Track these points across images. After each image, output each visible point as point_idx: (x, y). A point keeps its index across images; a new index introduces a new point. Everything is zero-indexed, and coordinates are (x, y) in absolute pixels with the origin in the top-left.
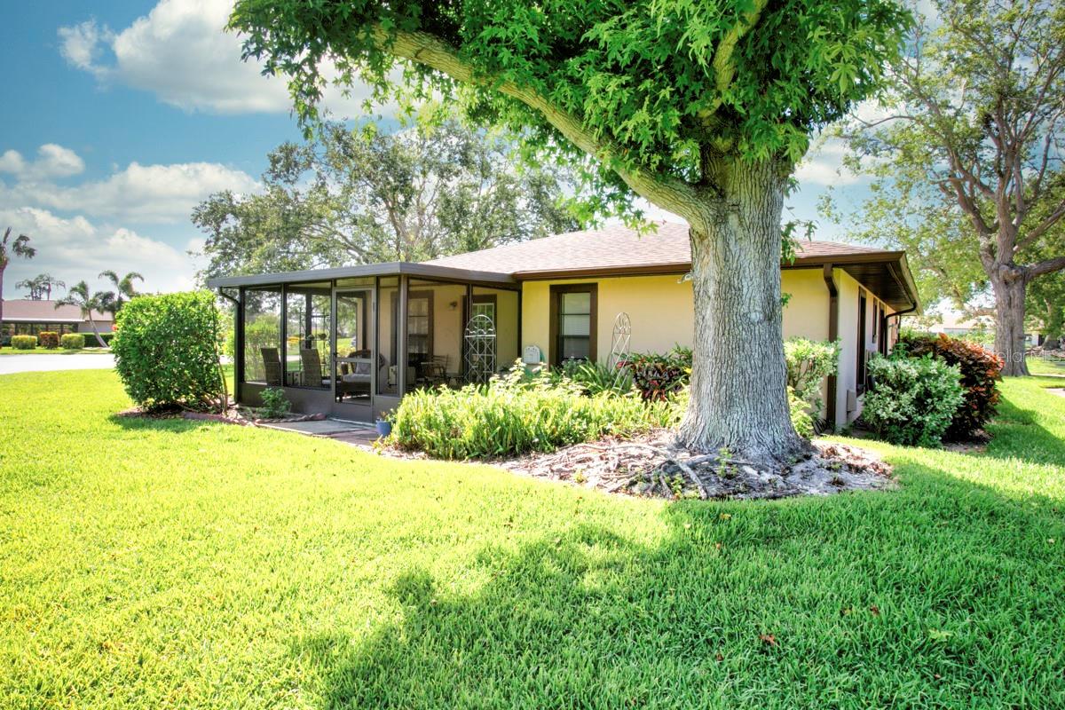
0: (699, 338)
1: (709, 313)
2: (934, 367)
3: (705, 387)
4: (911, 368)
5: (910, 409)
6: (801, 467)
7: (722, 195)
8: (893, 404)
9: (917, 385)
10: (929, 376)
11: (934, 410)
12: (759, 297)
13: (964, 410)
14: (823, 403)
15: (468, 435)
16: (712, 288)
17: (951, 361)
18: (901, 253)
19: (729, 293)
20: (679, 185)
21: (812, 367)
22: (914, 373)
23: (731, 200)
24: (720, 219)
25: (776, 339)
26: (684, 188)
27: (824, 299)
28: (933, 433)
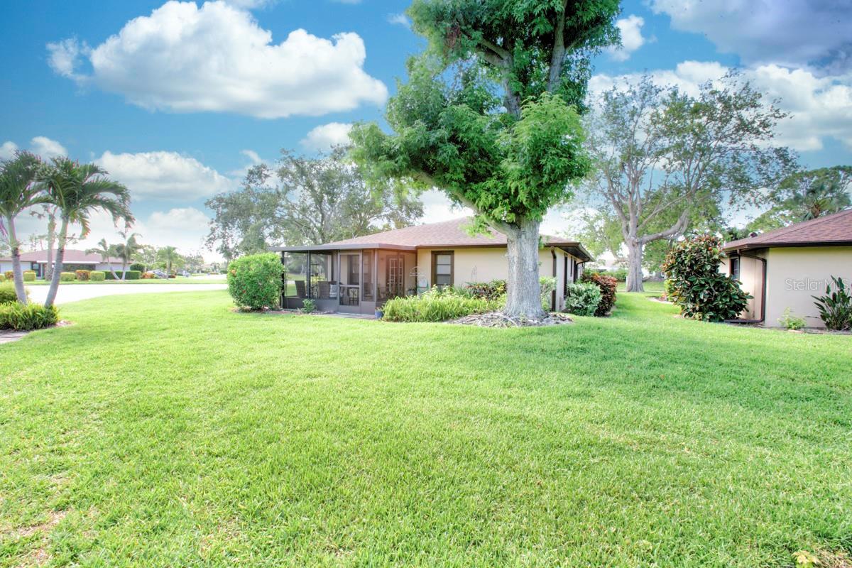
0: (511, 277)
1: (515, 268)
2: (591, 286)
3: (513, 294)
4: (582, 287)
5: (583, 303)
6: (546, 319)
7: (520, 228)
8: (577, 301)
9: (585, 294)
10: (589, 290)
11: (591, 303)
12: (531, 263)
13: (602, 302)
14: (551, 301)
15: (423, 314)
16: (516, 260)
17: (597, 283)
18: (579, 243)
19: (522, 262)
20: (505, 224)
21: (547, 287)
22: (584, 289)
23: (522, 230)
24: (519, 236)
25: (537, 276)
26: (507, 225)
27: (551, 260)
28: (591, 312)
